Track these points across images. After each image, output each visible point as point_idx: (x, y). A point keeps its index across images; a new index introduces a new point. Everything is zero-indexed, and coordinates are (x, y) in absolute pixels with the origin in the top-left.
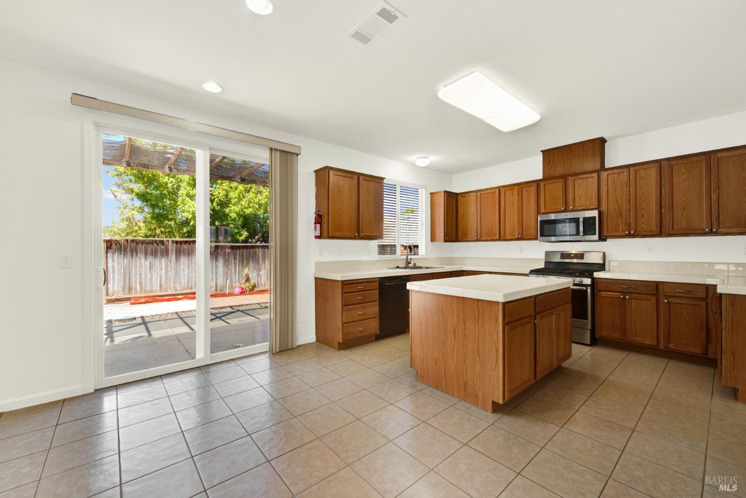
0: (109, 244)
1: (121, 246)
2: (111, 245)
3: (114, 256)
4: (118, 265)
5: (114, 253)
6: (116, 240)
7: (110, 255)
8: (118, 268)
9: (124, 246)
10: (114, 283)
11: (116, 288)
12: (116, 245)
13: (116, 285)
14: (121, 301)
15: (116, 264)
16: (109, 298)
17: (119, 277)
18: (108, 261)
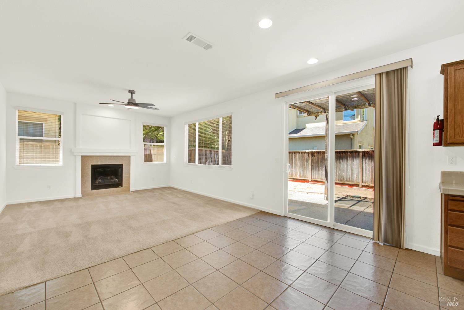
0: (364, 154)
1: (370, 155)
2: (365, 154)
3: (366, 160)
4: (368, 166)
5: (366, 159)
6: (367, 151)
7: (364, 160)
8: (368, 168)
9: (372, 154)
10: (366, 176)
11: (367, 179)
12: (367, 154)
13: (367, 177)
14: (370, 187)
15: (367, 165)
16: (363, 184)
17: (369, 173)
18: (363, 163)
